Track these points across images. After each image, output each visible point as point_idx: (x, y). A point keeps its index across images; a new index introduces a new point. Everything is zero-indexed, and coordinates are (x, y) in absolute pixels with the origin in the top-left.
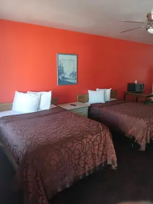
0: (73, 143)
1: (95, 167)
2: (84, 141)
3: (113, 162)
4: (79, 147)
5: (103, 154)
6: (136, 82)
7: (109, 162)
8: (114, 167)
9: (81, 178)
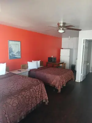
0: (25, 92)
1: (37, 105)
2: (31, 90)
3: (46, 100)
4: (28, 94)
5: (41, 97)
6: (52, 57)
7: (44, 101)
8: (46, 103)
9: (30, 112)
